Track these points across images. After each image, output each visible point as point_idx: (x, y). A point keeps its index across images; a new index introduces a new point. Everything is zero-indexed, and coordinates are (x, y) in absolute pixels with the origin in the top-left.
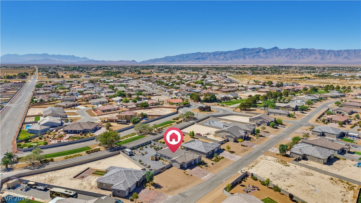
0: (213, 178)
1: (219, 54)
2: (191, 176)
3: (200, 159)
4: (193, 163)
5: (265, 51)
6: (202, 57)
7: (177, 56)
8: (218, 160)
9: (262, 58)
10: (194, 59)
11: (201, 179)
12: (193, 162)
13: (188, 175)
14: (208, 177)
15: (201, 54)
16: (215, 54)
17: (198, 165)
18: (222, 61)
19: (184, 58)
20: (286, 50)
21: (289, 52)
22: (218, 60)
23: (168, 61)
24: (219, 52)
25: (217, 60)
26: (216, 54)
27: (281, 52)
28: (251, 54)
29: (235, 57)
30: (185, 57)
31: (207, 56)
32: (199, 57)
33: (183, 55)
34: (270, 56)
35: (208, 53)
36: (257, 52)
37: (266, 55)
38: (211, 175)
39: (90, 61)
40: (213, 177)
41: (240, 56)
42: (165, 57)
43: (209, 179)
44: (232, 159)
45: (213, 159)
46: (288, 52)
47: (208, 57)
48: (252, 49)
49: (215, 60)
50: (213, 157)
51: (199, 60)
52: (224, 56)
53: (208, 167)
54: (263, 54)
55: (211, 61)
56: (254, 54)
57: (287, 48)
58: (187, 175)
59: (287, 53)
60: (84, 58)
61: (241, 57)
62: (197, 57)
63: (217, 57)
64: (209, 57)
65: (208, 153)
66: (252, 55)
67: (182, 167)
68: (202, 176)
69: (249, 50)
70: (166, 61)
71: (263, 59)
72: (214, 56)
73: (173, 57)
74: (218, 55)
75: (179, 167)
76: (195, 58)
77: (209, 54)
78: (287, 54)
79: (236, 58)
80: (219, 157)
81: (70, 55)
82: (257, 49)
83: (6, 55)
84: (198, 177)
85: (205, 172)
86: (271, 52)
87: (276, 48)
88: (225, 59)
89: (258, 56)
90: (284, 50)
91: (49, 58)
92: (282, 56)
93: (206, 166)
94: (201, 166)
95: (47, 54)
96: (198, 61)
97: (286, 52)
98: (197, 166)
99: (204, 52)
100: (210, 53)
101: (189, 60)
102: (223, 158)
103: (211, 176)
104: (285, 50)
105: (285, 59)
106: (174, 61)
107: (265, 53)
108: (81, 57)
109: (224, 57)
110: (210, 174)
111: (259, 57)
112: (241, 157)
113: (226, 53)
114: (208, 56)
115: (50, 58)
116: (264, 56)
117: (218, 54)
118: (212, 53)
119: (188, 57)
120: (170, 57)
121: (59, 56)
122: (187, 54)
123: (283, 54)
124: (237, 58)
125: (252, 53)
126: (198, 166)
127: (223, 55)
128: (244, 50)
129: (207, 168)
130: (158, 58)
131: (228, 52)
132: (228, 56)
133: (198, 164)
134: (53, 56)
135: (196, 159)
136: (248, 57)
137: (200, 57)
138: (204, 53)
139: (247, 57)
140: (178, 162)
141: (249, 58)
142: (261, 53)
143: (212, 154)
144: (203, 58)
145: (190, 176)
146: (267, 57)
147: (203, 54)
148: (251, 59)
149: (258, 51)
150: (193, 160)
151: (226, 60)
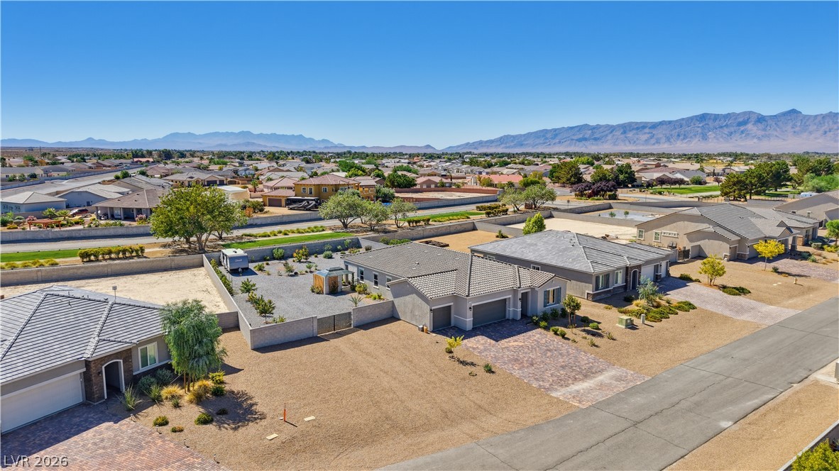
0: (639, 400)
1: (638, 129)
2: (490, 371)
3: (557, 293)
4: (514, 310)
5: (761, 119)
6: (593, 135)
7: (529, 135)
8: (660, 313)
9: (754, 137)
10: (572, 140)
11: (554, 394)
12: (515, 306)
13: (472, 364)
14: (601, 386)
15: (591, 129)
16: (626, 128)
17: (543, 324)
18: (643, 145)
19: (547, 139)
20: (824, 117)
21: (831, 123)
22: (635, 142)
23: (508, 145)
24: (637, 123)
25: (632, 142)
26: (628, 128)
27: (807, 124)
28: (721, 127)
29: (679, 135)
30: (549, 135)
31: (605, 133)
32: (584, 136)
33: (546, 131)
34: (775, 133)
35: (608, 125)
36: (740, 124)
37: (764, 130)
38: (619, 379)
39: (336, 147)
40: (633, 391)
41: (692, 134)
42: (501, 138)
43: (608, 402)
44: (745, 317)
45: (633, 307)
46: (828, 122)
47: (607, 135)
48: (728, 116)
49: (627, 142)
50: (629, 301)
51: (584, 142)
52: (649, 133)
53: (600, 335)
54: (755, 128)
55: (615, 145)
56: (732, 129)
57: (825, 112)
58: (464, 363)
59: (826, 124)
60: (324, 141)
61: (695, 135)
62: (581, 136)
63: (630, 135)
64: (610, 137)
65: (607, 276)
66: (726, 131)
67: (444, 323)
68: (562, 383)
69: (716, 117)
70: (503, 146)
71: (755, 140)
72: (625, 132)
73: (521, 136)
74: (635, 131)
75: (427, 321)
76: (575, 138)
77: (612, 129)
78: (826, 127)
79: (682, 137)
80: (663, 303)
81: (295, 134)
82: (739, 114)
83: (171, 134)
84: (529, 385)
85: (586, 359)
86: (778, 123)
87: (794, 111)
88: (653, 141)
89: (742, 132)
90: (816, 116)
91: (253, 141)
92: (811, 133)
93: (588, 332)
94: (561, 329)
95: (249, 133)
96: (581, 144)
97: (824, 123)
98: (536, 325)
99: (598, 125)
100: (612, 126)
101: (560, 142)
102: (688, 306)
103: (622, 387)
104: (819, 118)
105: (819, 141)
106: (522, 145)
107: (761, 126)
108: (316, 139)
109: (648, 136)
110: (612, 372)
111: (744, 135)
112: (791, 313)
113: (655, 126)
114: (607, 132)
115: (255, 142)
116: (760, 133)
117: (633, 129)
118: (619, 126)
119: (556, 135)
120: (513, 136)
121: (274, 137)
122: (555, 130)
123: (815, 127)
124: (684, 139)
125: (727, 126)
126: (539, 330)
127: (647, 130)
128: (703, 117)
129: (597, 340)
130: (485, 139)
131: (662, 123)
132: (659, 133)
133: (544, 318)
134: (261, 136)
135: (533, 289)
136: (714, 135)
137: (587, 136)
138: (598, 127)
139: (711, 135)
140: (425, 291)
141: (717, 139)
142: (750, 126)
143: (625, 287)
144: (595, 139)
145: (480, 371)
146: (768, 136)
147: (594, 128)
148: (721, 139)
149: (741, 120)
150: (515, 291)
151: (654, 144)
